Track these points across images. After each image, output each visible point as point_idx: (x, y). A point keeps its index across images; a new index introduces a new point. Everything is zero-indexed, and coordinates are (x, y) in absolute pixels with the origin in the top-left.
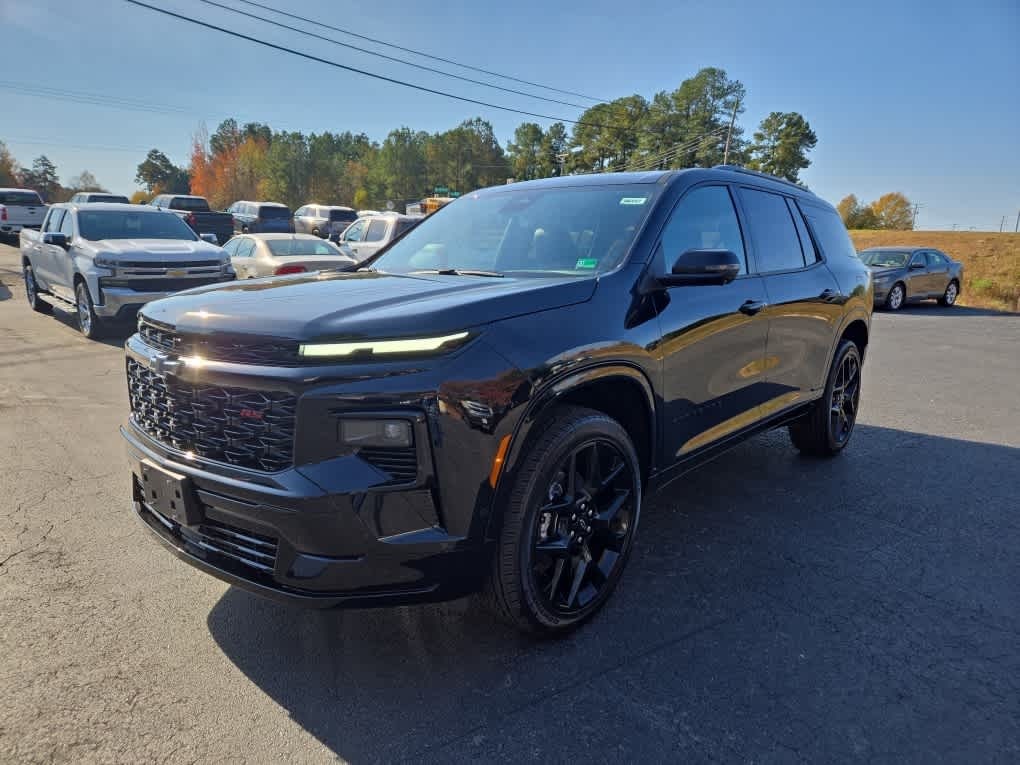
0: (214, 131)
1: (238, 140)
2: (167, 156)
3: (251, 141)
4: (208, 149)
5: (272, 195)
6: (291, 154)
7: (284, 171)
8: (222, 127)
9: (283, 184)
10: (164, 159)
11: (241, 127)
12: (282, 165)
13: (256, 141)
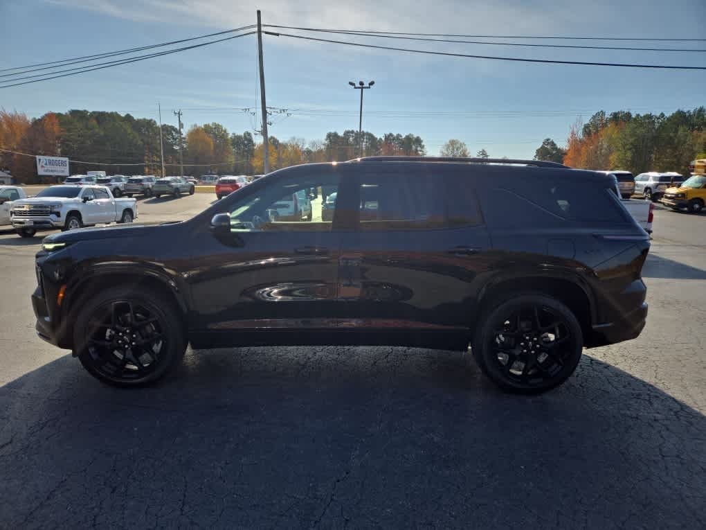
0: (587, 120)
1: (604, 125)
2: (555, 142)
3: (613, 124)
4: (580, 135)
5: (619, 163)
6: (641, 131)
7: (631, 144)
8: (594, 117)
9: (629, 154)
10: (553, 144)
11: (608, 115)
12: (632, 140)
13: (617, 125)
